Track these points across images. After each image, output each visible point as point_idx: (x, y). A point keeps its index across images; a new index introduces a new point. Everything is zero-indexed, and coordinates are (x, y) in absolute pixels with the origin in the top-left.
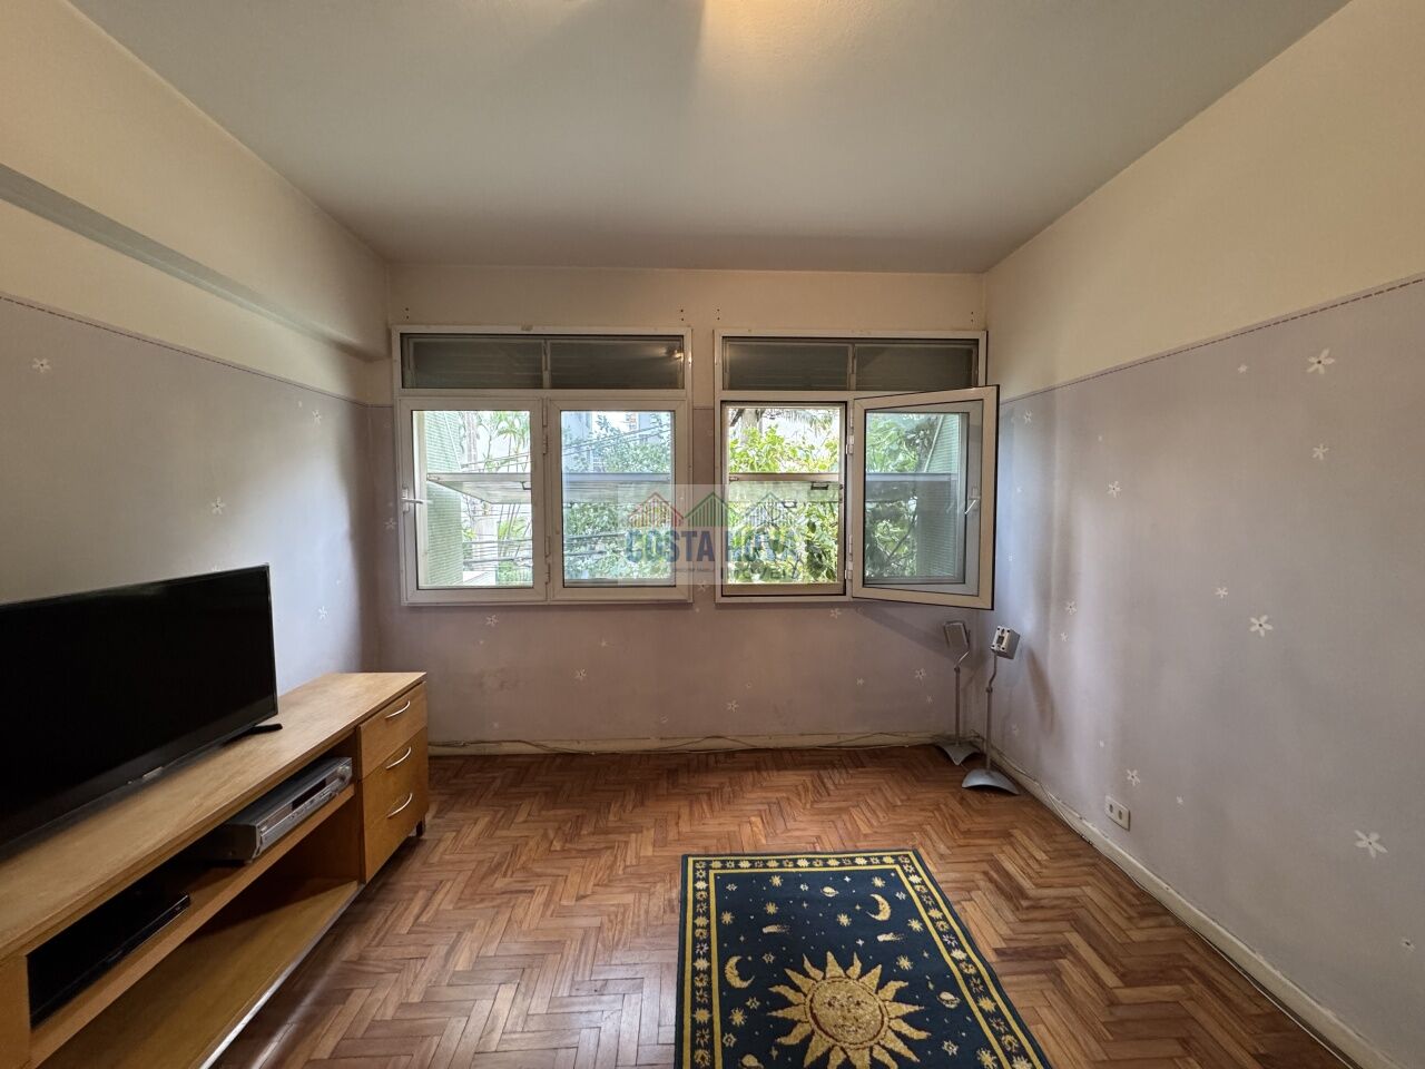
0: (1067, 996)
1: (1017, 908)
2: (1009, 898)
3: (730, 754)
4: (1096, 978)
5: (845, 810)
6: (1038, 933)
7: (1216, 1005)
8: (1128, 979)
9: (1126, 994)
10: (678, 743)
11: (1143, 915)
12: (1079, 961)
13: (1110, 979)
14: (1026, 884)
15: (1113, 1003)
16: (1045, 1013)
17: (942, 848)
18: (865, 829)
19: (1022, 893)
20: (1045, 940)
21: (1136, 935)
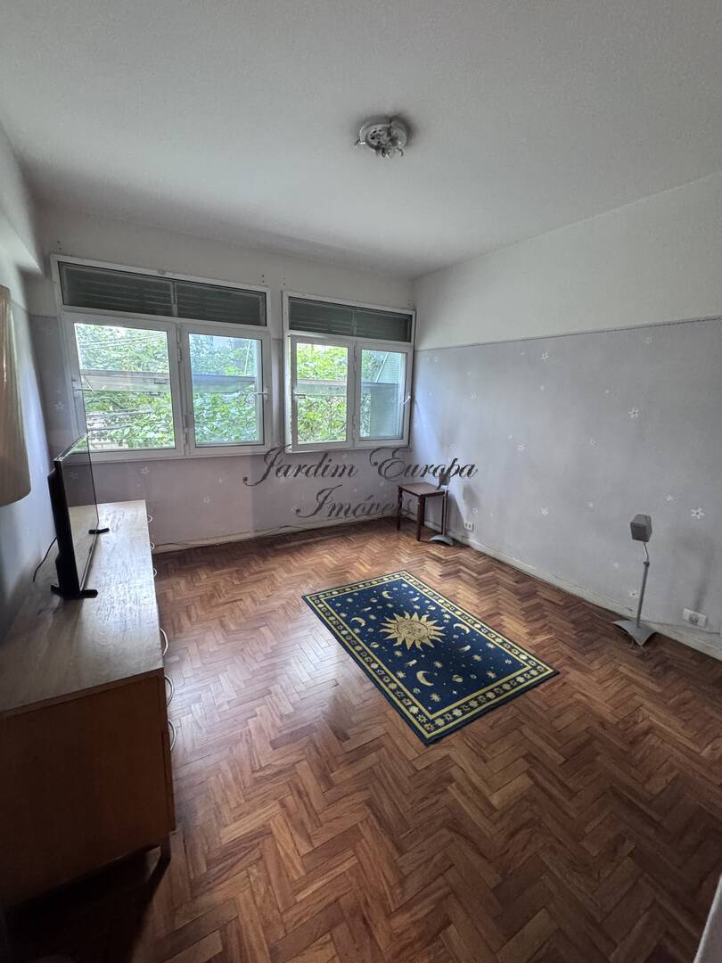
0: (465, 581)
1: (441, 564)
2: (438, 561)
3: (295, 534)
4: (470, 575)
5: (363, 546)
6: (450, 568)
7: (503, 574)
8: (479, 573)
9: (480, 577)
10: (265, 532)
11: (480, 557)
12: (464, 572)
13: (475, 575)
14: (442, 556)
15: (477, 579)
16: (460, 586)
17: (408, 551)
18: (376, 551)
19: (440, 558)
20: (454, 569)
21: (479, 563)
